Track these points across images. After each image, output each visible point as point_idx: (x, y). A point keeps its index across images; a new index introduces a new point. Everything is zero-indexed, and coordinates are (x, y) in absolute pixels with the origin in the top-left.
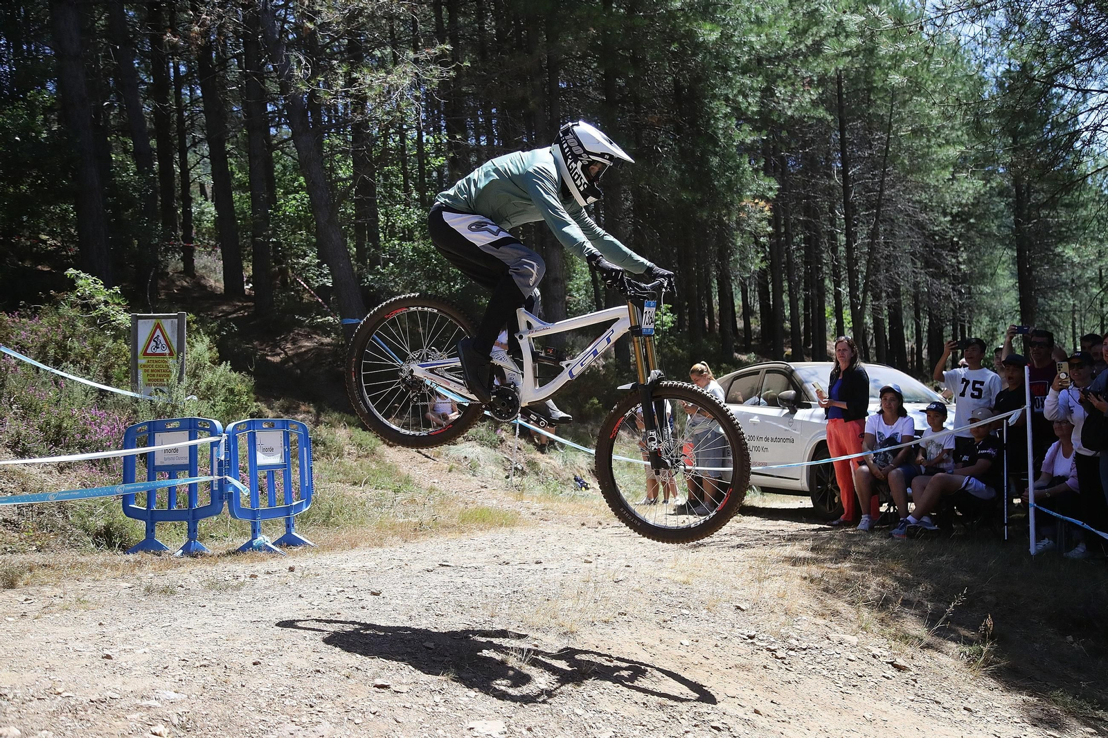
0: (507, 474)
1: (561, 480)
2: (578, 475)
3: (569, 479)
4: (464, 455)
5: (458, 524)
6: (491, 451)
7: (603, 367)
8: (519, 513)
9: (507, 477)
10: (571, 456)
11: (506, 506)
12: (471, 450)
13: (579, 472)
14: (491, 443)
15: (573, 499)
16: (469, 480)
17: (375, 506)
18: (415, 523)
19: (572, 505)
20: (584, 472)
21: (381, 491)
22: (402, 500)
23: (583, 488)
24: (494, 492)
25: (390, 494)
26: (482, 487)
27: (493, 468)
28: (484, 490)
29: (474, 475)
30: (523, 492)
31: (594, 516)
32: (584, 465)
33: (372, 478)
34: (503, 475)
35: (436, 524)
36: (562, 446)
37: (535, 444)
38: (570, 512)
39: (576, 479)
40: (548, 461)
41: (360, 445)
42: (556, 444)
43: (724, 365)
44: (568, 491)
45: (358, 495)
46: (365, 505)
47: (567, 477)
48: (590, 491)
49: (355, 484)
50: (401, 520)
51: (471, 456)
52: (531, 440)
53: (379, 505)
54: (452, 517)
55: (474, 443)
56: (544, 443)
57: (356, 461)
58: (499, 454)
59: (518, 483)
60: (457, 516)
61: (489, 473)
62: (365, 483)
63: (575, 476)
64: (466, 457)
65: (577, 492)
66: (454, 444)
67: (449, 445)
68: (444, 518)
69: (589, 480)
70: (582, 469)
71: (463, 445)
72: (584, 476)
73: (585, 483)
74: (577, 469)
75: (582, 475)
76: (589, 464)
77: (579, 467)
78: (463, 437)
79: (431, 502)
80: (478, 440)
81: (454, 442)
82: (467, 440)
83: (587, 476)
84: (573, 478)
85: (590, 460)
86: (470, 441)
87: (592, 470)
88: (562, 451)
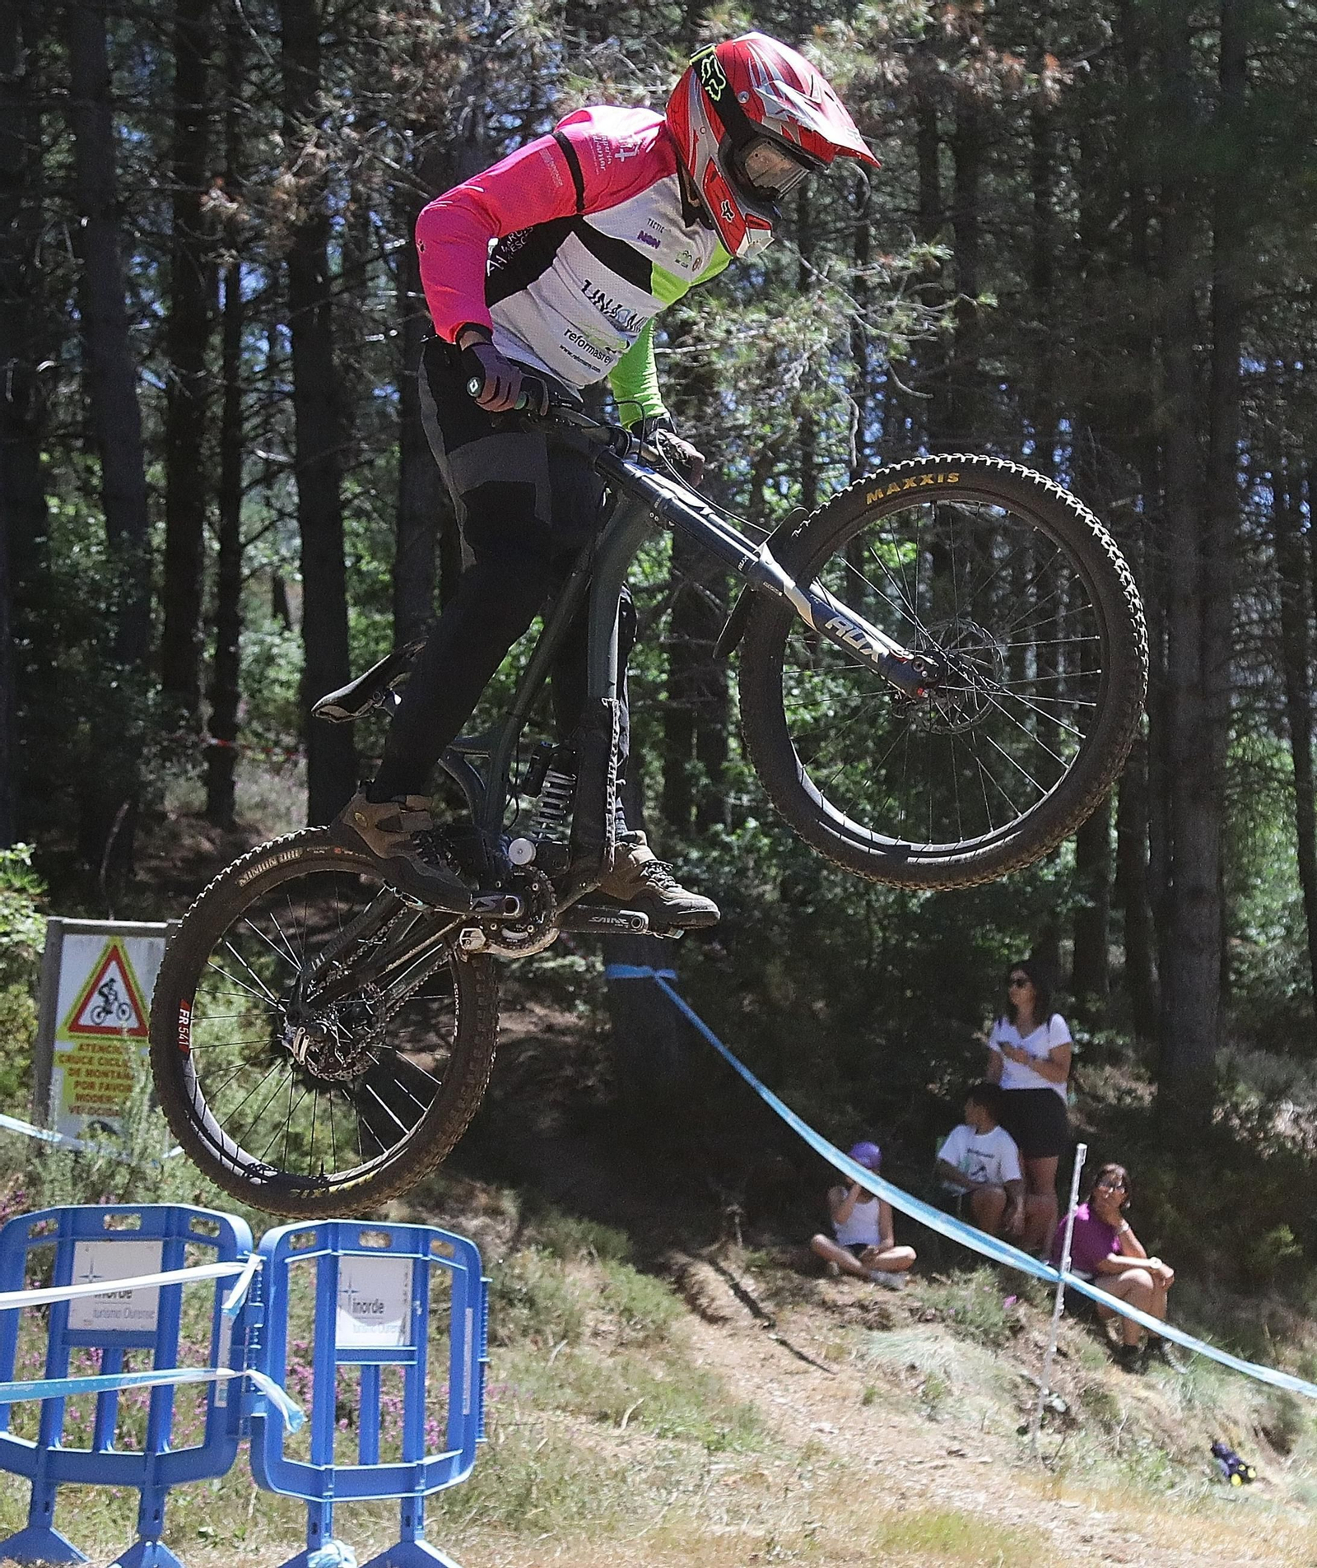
0: (1022, 1422)
1: (1174, 1449)
2: (1223, 1440)
3: (1196, 1449)
4: (908, 1359)
5: (874, 1551)
6: (981, 1356)
8: (1046, 1535)
9: (1023, 1431)
10: (1210, 1382)
11: (1012, 1511)
12: (929, 1347)
13: (1226, 1430)
14: (986, 1333)
15: (1200, 1505)
16: (915, 1432)
17: (652, 1484)
18: (757, 1540)
19: (1196, 1524)
20: (1241, 1434)
21: (671, 1445)
22: (728, 1472)
23: (1236, 1479)
24: (981, 1469)
25: (697, 1452)
26: (950, 1453)
27: (985, 1401)
28: (954, 1461)
29: (931, 1418)
30: (1062, 1475)
31: (1255, 1558)
32: (1242, 1414)
33: (653, 1405)
34: (1012, 1423)
35: (813, 1546)
36: (1185, 1353)
37: (1109, 1344)
38: (1189, 1543)
39: (1217, 1451)
40: (1143, 1393)
41: (628, 1312)
42: (1167, 1347)
44: (1189, 1483)
45: (610, 1448)
46: (624, 1480)
47: (1191, 1443)
48: (1255, 1487)
49: (603, 1417)
50: (718, 1530)
51: (926, 1365)
52: (1099, 1332)
53: (664, 1481)
54: (858, 1530)
55: (938, 1328)
56: (1134, 1343)
57: (613, 1354)
58: (1004, 1365)
59: (1051, 1450)
60: (874, 1528)
61: (975, 1416)
62: (632, 1418)
63: (1215, 1442)
64: (913, 1367)
65: (1217, 1489)
66: (885, 1327)
67: (870, 1328)
68: (837, 1532)
69: (1254, 1457)
70: (1236, 1423)
71: (908, 1332)
72: (1240, 1444)
73: (1240, 1463)
74: (1222, 1425)
75: (1235, 1442)
76: (1256, 1411)
77: (1228, 1417)
78: (911, 1310)
79: (806, 1484)
80: (949, 1322)
81: (884, 1323)
82: (919, 1320)
83: (1249, 1445)
84: (1210, 1446)
85: (1259, 1400)
86: (927, 1321)
87: (1264, 1429)
88: (1183, 1370)
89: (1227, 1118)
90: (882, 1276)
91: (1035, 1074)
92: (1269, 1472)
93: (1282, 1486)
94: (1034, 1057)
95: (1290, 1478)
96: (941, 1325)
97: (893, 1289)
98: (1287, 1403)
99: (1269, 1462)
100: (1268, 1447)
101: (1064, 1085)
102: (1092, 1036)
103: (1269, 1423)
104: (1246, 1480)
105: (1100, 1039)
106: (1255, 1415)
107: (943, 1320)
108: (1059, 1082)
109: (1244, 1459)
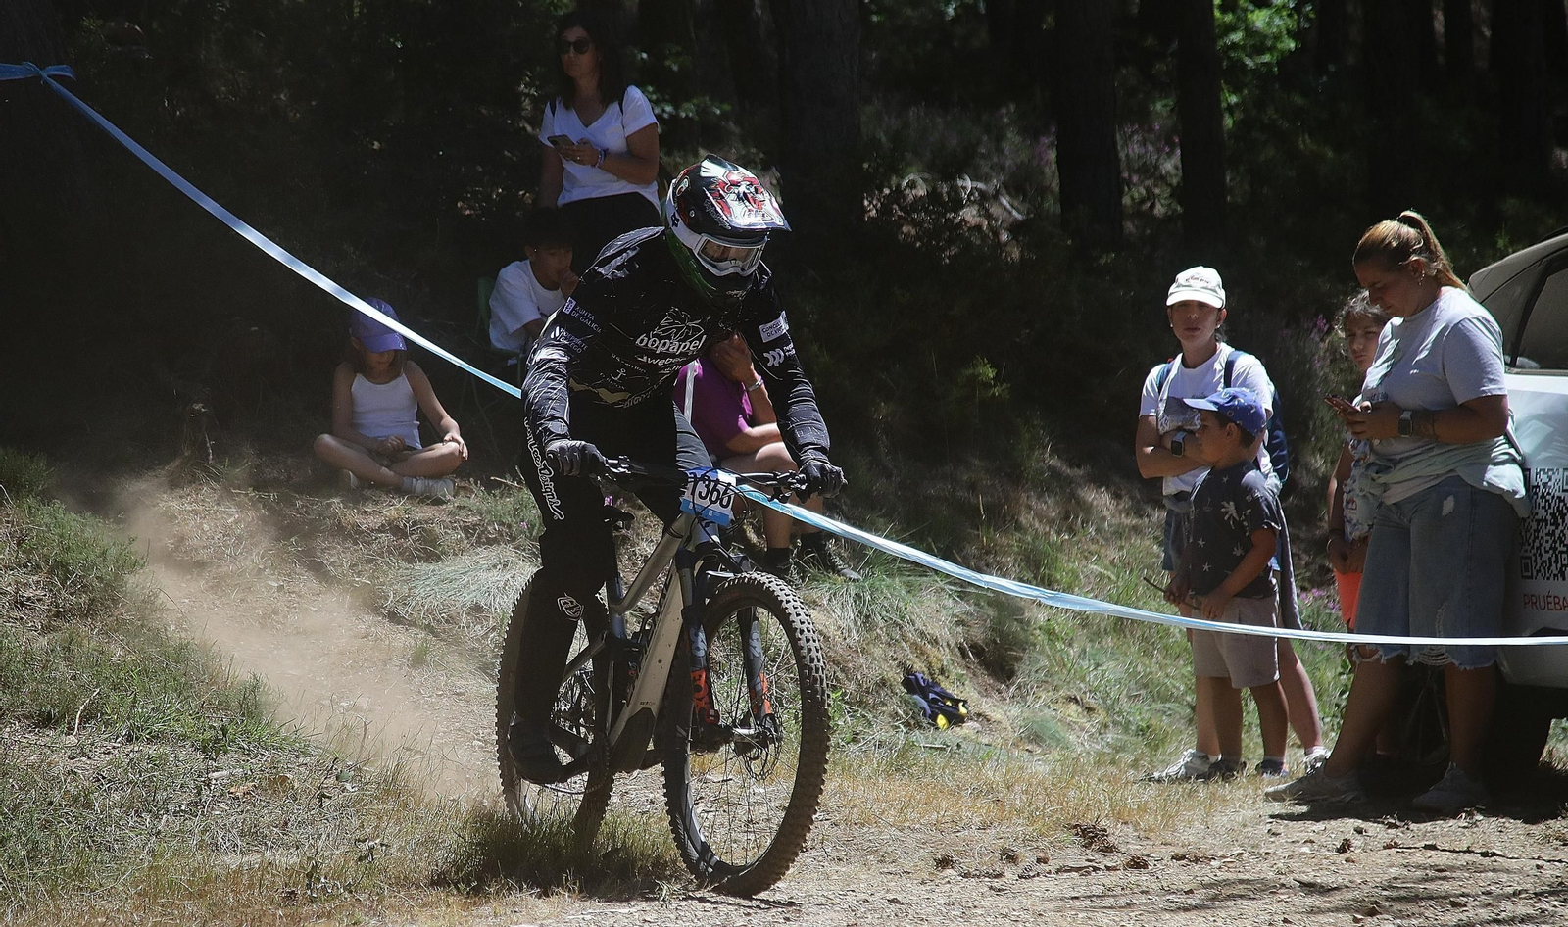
1: (851, 687)
2: (919, 666)
3: (883, 683)
4: (468, 598)
7: (1016, 229)
10: (892, 591)
12: (495, 577)
13: (921, 653)
15: (900, 763)
17: (127, 806)
18: (290, 872)
19: (898, 788)
20: (943, 656)
21: (152, 750)
22: (234, 780)
23: (941, 721)
25: (188, 757)
31: (984, 827)
32: (942, 627)
33: (114, 697)
35: (369, 873)
36: (858, 552)
38: (891, 816)
39: (911, 684)
41: (60, 569)
42: (831, 545)
43: (1511, 205)
44: (880, 731)
45: (60, 763)
46: (88, 805)
47: (874, 675)
48: (969, 728)
49: (46, 721)
50: (233, 861)
51: (500, 604)
53: (146, 804)
54: (429, 843)
55: (509, 551)
56: (781, 542)
57: (46, 629)
62: (87, 718)
63: (909, 672)
64: (477, 608)
65: (917, 735)
66: (431, 557)
67: (410, 560)
68: (401, 849)
69: (965, 687)
70: (935, 642)
71: (465, 560)
72: (942, 671)
73: (945, 696)
74: (915, 646)
75: (936, 666)
76: (961, 623)
77: (922, 634)
78: (465, 529)
79: (348, 786)
80: (521, 539)
81: (430, 550)
82: (479, 543)
83: (956, 672)
84: (900, 678)
85: (962, 608)
86: (490, 542)
87: (974, 647)
88: (855, 575)
89: (885, 210)
90: (419, 485)
91: (611, 177)
92: (986, 706)
93: (1006, 723)
94: (606, 151)
95: (1015, 711)
96: (510, 546)
97: (438, 502)
98: (1003, 605)
99: (985, 692)
100: (980, 671)
101: (655, 186)
102: (677, 107)
103: (979, 634)
104: (955, 719)
105: (688, 111)
106: (960, 629)
107: (513, 539)
108: (647, 183)
109: (955, 693)
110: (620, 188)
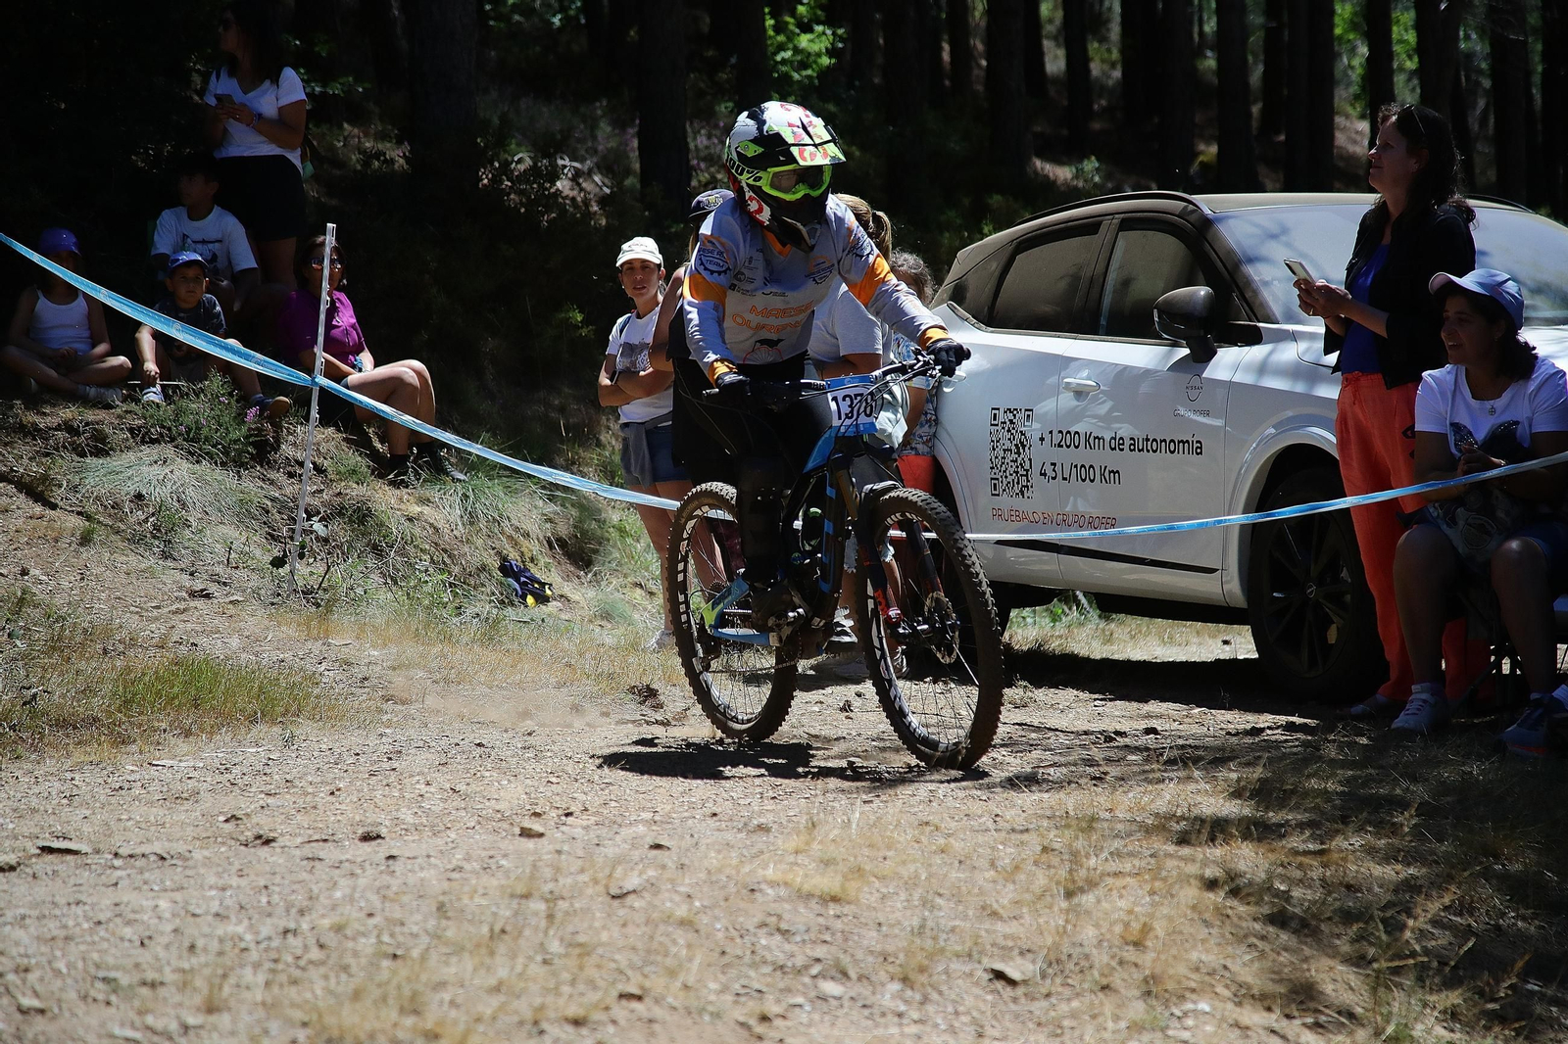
0: (277, 552)
1: (456, 571)
2: (513, 556)
3: (483, 568)
4: (132, 488)
5: (110, 714)
6: (222, 478)
7: (603, 201)
8: (313, 679)
9: (278, 563)
10: (493, 495)
11: (270, 655)
12: (158, 471)
13: (516, 544)
14: (226, 453)
15: (494, 632)
16: (148, 573)
19: (488, 654)
20: (533, 547)
23: (530, 600)
24: (232, 610)
26: (193, 594)
27: (230, 531)
28: (199, 603)
29: (165, 556)
30: (329, 611)
32: (533, 524)
34: (263, 555)
35: (33, 715)
37: (374, 455)
39: (506, 569)
40: (416, 509)
42: (442, 452)
43: (996, 200)
44: (477, 608)
47: (476, 562)
48: (553, 606)
51: (159, 493)
52: (361, 443)
54: (88, 691)
55: (168, 450)
56: (400, 451)
58: (251, 486)
59: (314, 582)
60: (107, 688)
61: (219, 548)
63: (504, 559)
64: (139, 496)
65: (509, 611)
66: (99, 453)
67: (83, 455)
68: (63, 696)
69: (550, 572)
70: (527, 535)
71: (131, 456)
72: (532, 560)
73: (534, 580)
74: (510, 538)
75: (528, 555)
76: (550, 520)
77: (517, 529)
78: (131, 430)
79: (18, 643)
80: (180, 440)
81: (100, 446)
82: (143, 442)
83: (543, 560)
84: (497, 564)
85: (551, 508)
86: (153, 441)
87: (560, 540)
88: (461, 476)
89: (496, 180)
90: (92, 391)
91: (263, 139)
92: (567, 589)
93: (583, 603)
95: (591, 593)
96: (169, 446)
97: (108, 407)
98: (586, 508)
99: (567, 578)
100: (563, 559)
101: (299, 152)
102: (324, 86)
103: (564, 530)
104: (542, 599)
105: (335, 89)
106: (548, 525)
107: (173, 440)
108: (293, 148)
109: (543, 578)
110: (268, 149)
